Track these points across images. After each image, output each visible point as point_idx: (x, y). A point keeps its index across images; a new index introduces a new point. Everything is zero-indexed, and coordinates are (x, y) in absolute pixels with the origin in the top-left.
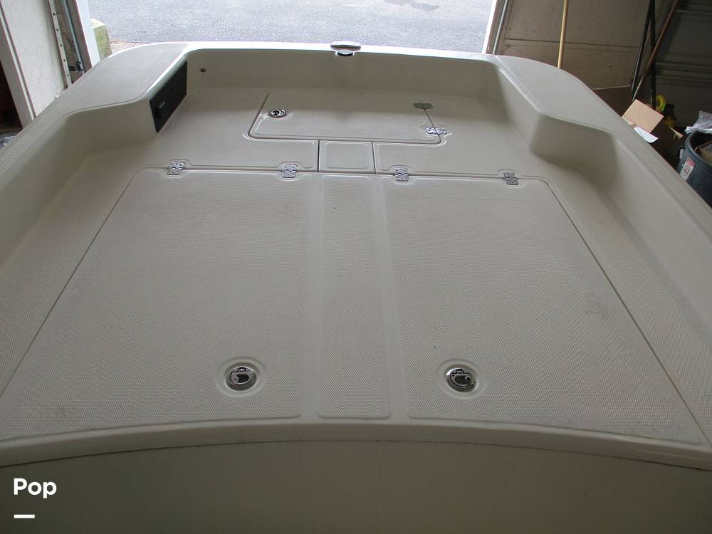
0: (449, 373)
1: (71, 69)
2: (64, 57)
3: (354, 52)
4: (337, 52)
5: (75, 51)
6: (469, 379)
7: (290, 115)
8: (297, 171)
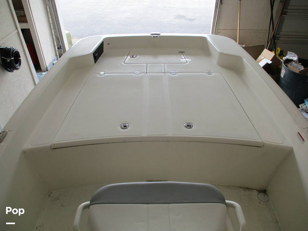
0: (185, 125)
1: (58, 48)
2: (56, 44)
3: (158, 36)
4: (152, 36)
5: (60, 42)
6: (191, 125)
7: (138, 57)
8: (140, 73)
